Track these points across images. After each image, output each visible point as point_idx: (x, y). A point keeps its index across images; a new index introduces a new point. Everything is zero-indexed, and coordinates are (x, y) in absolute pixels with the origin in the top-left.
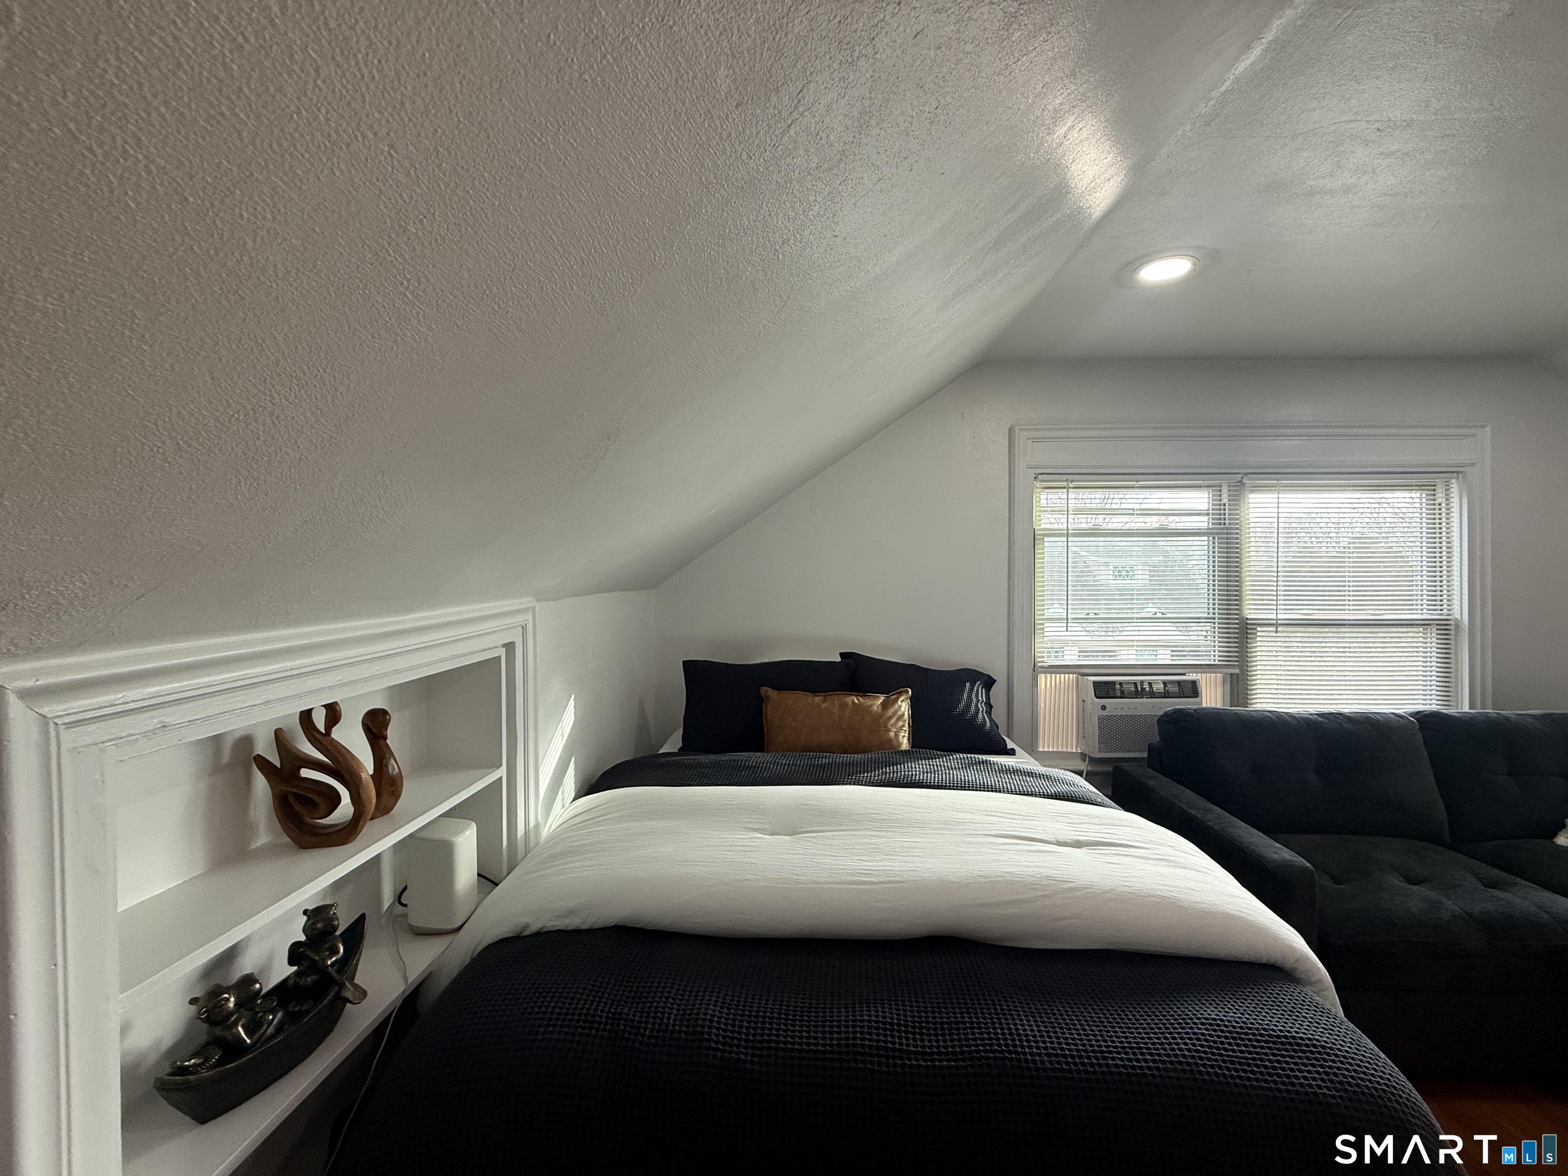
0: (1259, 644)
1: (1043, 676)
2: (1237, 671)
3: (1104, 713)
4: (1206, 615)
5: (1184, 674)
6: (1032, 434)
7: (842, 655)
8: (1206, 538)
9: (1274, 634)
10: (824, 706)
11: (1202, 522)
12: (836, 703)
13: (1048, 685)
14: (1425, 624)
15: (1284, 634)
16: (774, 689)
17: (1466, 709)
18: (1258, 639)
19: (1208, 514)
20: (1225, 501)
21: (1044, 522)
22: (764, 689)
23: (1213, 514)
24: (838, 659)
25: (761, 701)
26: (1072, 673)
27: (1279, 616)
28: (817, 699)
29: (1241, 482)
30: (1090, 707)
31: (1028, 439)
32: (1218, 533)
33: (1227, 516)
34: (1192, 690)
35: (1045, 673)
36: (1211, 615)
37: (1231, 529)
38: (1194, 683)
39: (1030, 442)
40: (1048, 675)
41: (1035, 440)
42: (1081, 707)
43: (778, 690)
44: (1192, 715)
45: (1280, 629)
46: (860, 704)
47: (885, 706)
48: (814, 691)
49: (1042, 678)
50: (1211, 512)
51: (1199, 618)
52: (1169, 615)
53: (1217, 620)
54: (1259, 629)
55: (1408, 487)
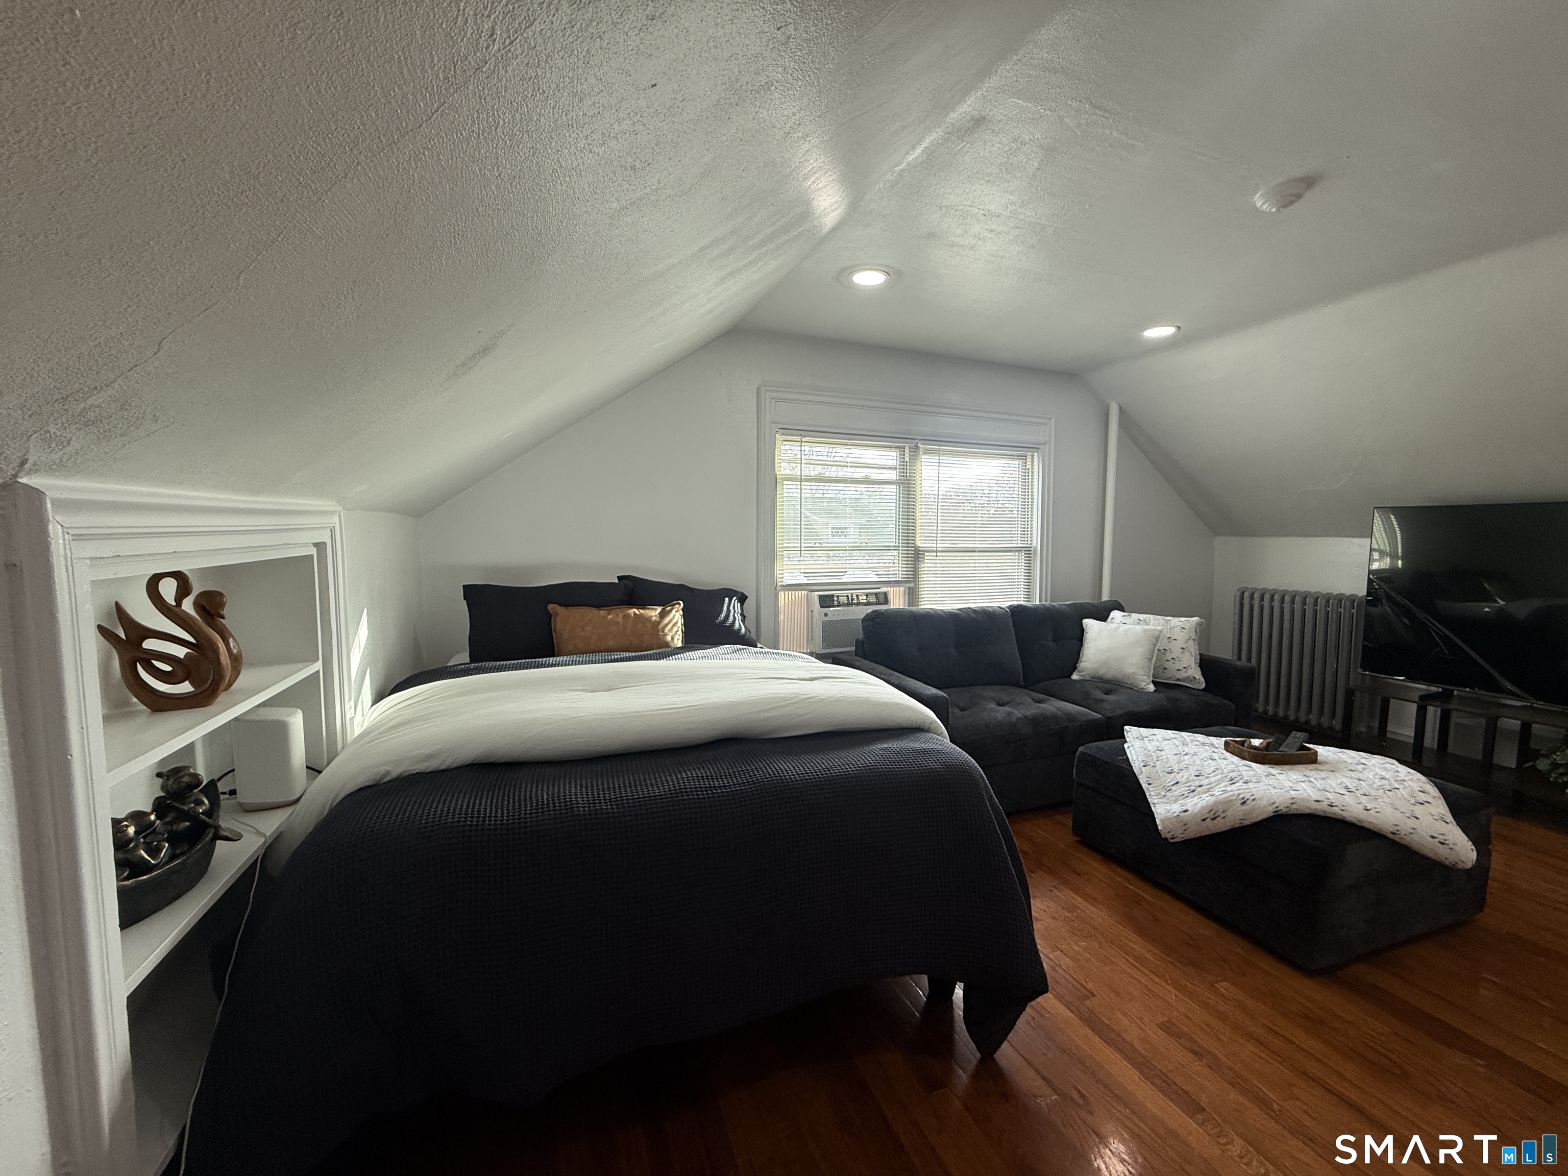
0: (926, 565)
1: (782, 593)
2: (912, 585)
3: (826, 619)
4: (894, 544)
5: (879, 588)
6: (774, 395)
7: (619, 578)
8: (895, 487)
9: (935, 558)
10: (610, 617)
11: (892, 475)
12: (620, 615)
13: (787, 601)
14: (1018, 550)
15: (941, 558)
16: (560, 605)
17: (1038, 603)
18: (926, 561)
19: (896, 469)
20: (907, 459)
21: (783, 469)
22: (551, 607)
23: (900, 469)
24: (617, 581)
25: (549, 616)
26: (804, 590)
27: (938, 545)
28: (602, 612)
29: (917, 445)
30: (817, 615)
31: (772, 398)
32: (902, 483)
33: (908, 471)
34: (884, 599)
35: (784, 590)
36: (897, 544)
37: (910, 480)
38: (885, 594)
39: (773, 401)
40: (787, 592)
41: (777, 400)
42: (810, 616)
43: (565, 606)
44: (883, 614)
45: (938, 554)
46: (641, 615)
47: (663, 615)
48: (598, 606)
49: (781, 595)
50: (898, 467)
51: (889, 546)
52: (869, 544)
53: (900, 548)
54: (926, 554)
55: (1012, 457)
